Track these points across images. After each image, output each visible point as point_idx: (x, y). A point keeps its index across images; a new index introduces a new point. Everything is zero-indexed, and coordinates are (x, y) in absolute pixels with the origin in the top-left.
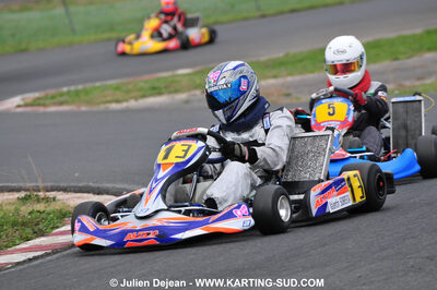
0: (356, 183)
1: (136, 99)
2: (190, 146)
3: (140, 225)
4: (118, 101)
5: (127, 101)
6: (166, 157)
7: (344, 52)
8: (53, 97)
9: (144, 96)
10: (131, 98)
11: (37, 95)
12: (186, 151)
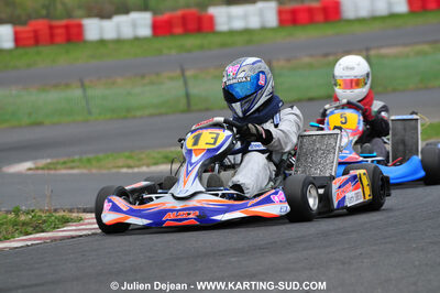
0: (365, 181)
1: (148, 166)
2: (218, 134)
3: (179, 205)
4: (129, 167)
5: (138, 166)
6: (196, 143)
7: (352, 69)
8: (64, 163)
9: (156, 164)
10: (143, 165)
11: (49, 161)
12: (216, 139)
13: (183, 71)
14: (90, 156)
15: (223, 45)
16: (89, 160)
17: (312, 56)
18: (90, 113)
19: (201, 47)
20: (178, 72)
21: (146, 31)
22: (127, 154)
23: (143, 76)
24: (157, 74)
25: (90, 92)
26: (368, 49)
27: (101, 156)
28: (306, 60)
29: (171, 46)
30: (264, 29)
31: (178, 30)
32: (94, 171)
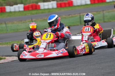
8: (1, 44)
13: (32, 19)
14: (8, 42)
15: (43, 13)
16: (7, 43)
17: (65, 15)
18: (7, 31)
19: (37, 13)
20: (31, 20)
21: (22, 9)
22: (17, 41)
23: (21, 21)
24: (25, 20)
25: (7, 25)
26: (80, 14)
27: (10, 42)
28: (64, 16)
29: (29, 13)
30: (53, 8)
31: (31, 9)
32: (9, 46)
